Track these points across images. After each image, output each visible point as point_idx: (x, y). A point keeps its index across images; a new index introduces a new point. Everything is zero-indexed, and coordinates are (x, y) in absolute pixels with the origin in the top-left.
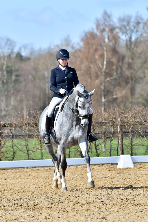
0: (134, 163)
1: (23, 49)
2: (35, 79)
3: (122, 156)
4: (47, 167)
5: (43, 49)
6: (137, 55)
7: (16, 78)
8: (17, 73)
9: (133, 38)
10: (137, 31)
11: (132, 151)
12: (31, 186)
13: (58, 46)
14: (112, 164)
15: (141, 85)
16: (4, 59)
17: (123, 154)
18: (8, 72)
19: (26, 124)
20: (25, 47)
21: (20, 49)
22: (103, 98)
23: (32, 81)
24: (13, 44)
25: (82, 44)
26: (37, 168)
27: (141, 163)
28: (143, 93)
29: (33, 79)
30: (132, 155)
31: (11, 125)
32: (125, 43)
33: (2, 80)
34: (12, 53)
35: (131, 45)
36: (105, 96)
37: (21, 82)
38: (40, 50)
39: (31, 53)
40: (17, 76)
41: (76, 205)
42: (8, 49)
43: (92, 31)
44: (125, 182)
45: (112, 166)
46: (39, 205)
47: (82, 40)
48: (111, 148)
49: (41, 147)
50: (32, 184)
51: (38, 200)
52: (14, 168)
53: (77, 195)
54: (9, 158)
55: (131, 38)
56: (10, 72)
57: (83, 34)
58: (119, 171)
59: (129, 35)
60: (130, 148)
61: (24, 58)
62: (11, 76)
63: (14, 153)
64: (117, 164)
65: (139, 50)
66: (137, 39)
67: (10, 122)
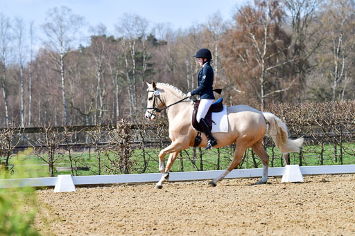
0: (304, 175)
1: (157, 31)
2: (172, 69)
3: (287, 166)
4: (189, 181)
5: (183, 30)
6: (308, 36)
7: (148, 68)
8: (149, 62)
9: (302, 15)
10: (307, 5)
11: (301, 160)
12: (168, 206)
13: (202, 25)
14: (275, 177)
15: (312, 76)
16: (132, 44)
17: (289, 164)
18: (137, 60)
19: (161, 126)
20: (160, 27)
21: (154, 29)
22: (262, 92)
23: (169, 72)
24: (145, 24)
25: (234, 23)
26: (175, 183)
27: (313, 175)
28: (314, 87)
29: (170, 69)
30: (300, 165)
31: (141, 127)
32: (291, 21)
33: (130, 71)
34: (143, 35)
35: (298, 24)
36: (264, 91)
37: (154, 73)
38: (180, 31)
39: (167, 36)
40: (149, 65)
41: (227, 229)
42: (138, 31)
43: (247, 5)
44: (292, 200)
45: (275, 180)
46: (179, 229)
47: (235, 18)
48: (273, 156)
49: (181, 156)
50: (170, 203)
51: (178, 222)
52: (146, 183)
53: (229, 217)
54: (139, 170)
55: (298, 14)
56: (139, 61)
57: (236, 11)
58: (283, 186)
59: (297, 11)
60: (298, 156)
61: (158, 42)
62: (142, 65)
63: (145, 163)
64: (281, 177)
65: (310, 30)
66: (307, 15)
67: (140, 123)
